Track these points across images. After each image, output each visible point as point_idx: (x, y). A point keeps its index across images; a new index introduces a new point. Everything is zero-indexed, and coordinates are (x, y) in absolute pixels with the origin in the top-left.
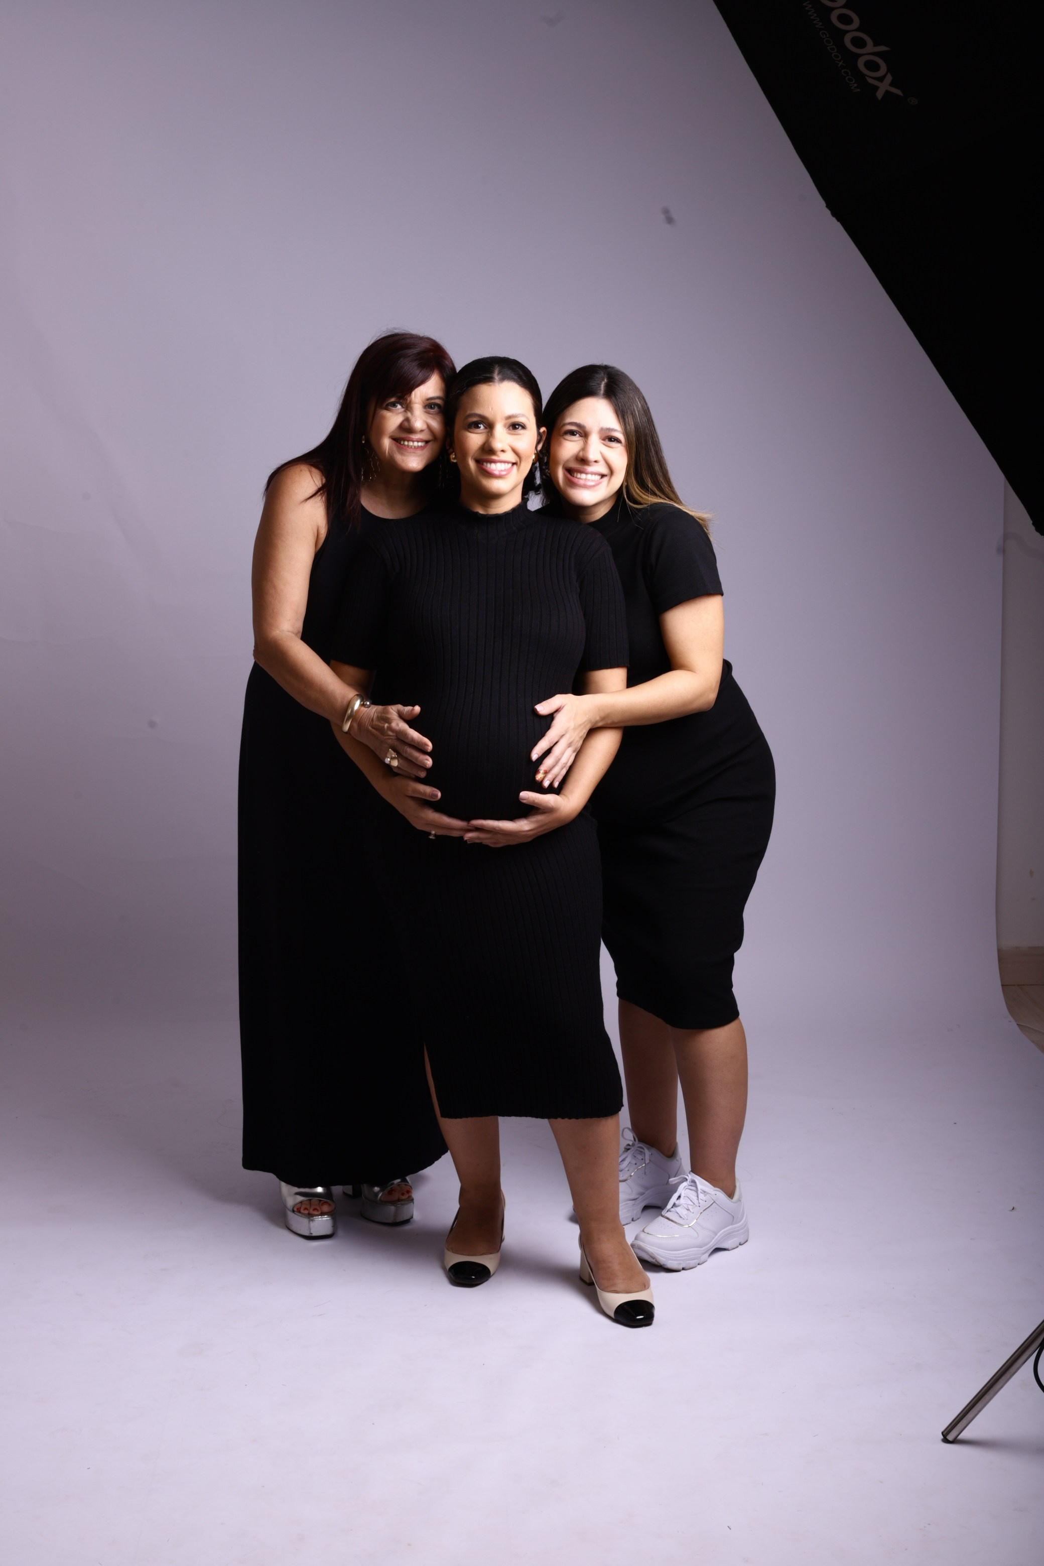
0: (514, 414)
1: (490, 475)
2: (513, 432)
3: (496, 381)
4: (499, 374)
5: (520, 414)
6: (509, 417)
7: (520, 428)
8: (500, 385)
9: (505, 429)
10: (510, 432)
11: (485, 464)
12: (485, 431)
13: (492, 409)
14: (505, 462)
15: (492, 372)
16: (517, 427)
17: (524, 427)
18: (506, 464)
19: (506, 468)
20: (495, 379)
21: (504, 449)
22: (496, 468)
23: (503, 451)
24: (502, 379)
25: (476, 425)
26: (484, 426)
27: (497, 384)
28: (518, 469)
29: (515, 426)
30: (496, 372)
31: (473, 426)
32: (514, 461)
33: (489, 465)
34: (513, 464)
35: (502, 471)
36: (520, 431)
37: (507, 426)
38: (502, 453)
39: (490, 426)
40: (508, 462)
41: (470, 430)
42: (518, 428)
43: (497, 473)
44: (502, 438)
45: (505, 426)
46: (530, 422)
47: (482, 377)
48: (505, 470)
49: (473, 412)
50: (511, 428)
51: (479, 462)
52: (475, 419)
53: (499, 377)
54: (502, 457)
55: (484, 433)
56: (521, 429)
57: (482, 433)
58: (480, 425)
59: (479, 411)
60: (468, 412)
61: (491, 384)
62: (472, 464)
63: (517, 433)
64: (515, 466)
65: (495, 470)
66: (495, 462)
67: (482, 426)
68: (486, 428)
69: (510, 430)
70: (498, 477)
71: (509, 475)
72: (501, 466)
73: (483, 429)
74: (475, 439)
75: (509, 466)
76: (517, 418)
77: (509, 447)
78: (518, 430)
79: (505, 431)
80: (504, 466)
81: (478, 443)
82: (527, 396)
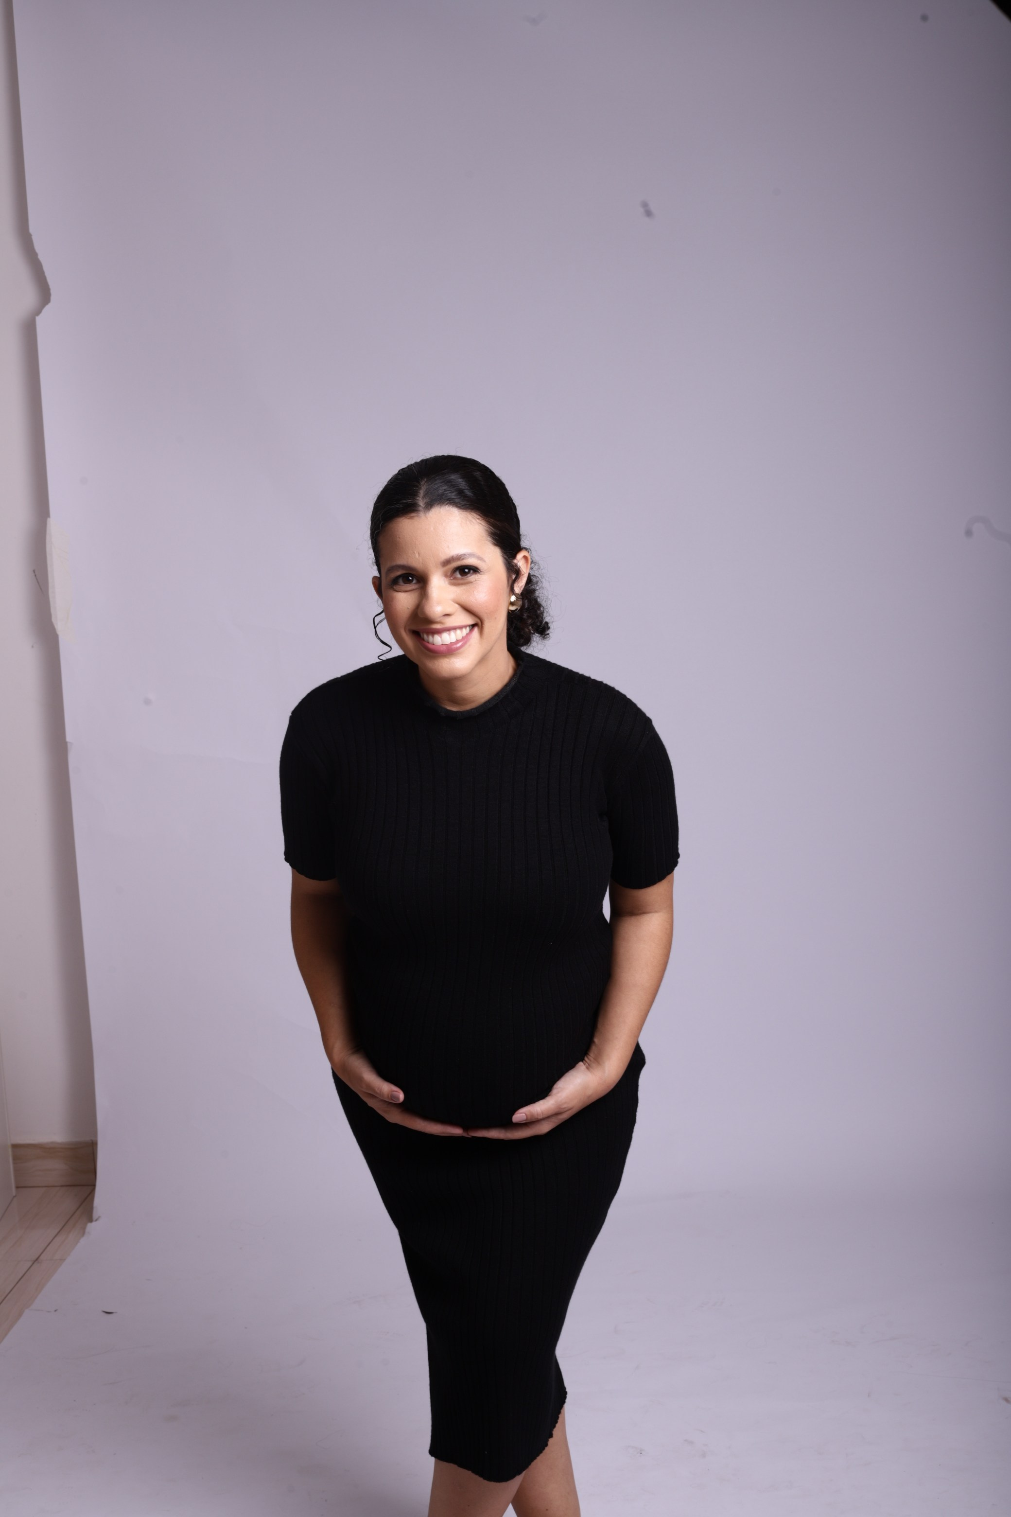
0: (455, 556)
1: (436, 653)
2: (459, 582)
4: (424, 496)
7: (472, 571)
8: (427, 514)
9: (447, 579)
11: (425, 637)
12: (418, 586)
14: (455, 628)
15: (414, 494)
16: (467, 570)
17: (475, 570)
18: (458, 631)
19: (460, 638)
20: (419, 506)
21: (448, 611)
22: (442, 641)
23: (446, 614)
24: (429, 506)
25: (404, 580)
26: (416, 579)
27: (422, 514)
28: (482, 635)
29: (461, 572)
30: (422, 493)
31: (401, 581)
33: (431, 639)
34: (472, 627)
35: (452, 644)
36: (472, 577)
37: (449, 574)
38: (446, 617)
40: (461, 628)
41: (395, 587)
42: (469, 572)
43: (444, 648)
44: (442, 595)
45: (446, 575)
46: (485, 561)
47: (401, 506)
48: (458, 641)
49: (394, 564)
50: (458, 575)
51: (417, 634)
52: (399, 573)
53: (426, 500)
54: (450, 622)
55: (416, 589)
56: (473, 574)
57: (413, 591)
58: (409, 579)
61: (413, 515)
63: (465, 581)
64: (475, 630)
65: (441, 644)
66: (439, 632)
68: (417, 583)
69: (455, 578)
70: (450, 651)
71: (467, 646)
72: (449, 634)
73: (414, 583)
74: (404, 600)
75: (465, 631)
76: (463, 559)
77: (457, 606)
78: (469, 575)
79: (447, 582)
80: (455, 633)
81: (409, 607)
82: (474, 521)
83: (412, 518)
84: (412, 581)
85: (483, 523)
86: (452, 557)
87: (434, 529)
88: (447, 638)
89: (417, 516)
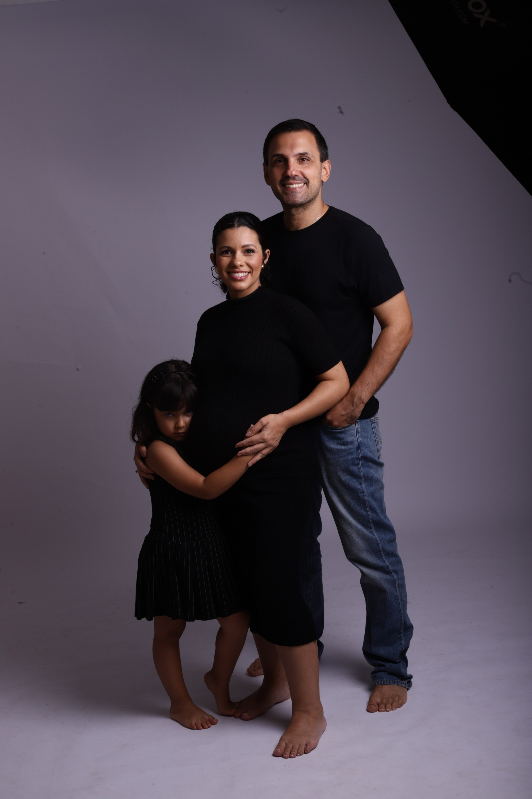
1: (236, 280)
2: (247, 255)
3: (236, 226)
4: (237, 222)
5: (250, 245)
6: (244, 246)
7: (251, 252)
8: (238, 229)
9: (242, 253)
10: (244, 254)
11: (232, 274)
12: (231, 255)
13: (234, 242)
15: (233, 221)
16: (250, 251)
17: (253, 251)
18: (244, 273)
20: (235, 225)
22: (238, 276)
23: (241, 266)
24: (239, 226)
25: (226, 252)
26: (230, 252)
27: (236, 228)
28: (252, 275)
29: (248, 251)
30: (236, 221)
31: (225, 253)
32: (248, 271)
33: (234, 274)
34: (249, 272)
35: (242, 277)
36: (252, 254)
37: (243, 252)
39: (233, 252)
40: (245, 272)
41: (223, 255)
43: (239, 278)
44: (240, 258)
45: (242, 252)
46: (256, 248)
47: (228, 225)
48: (244, 276)
49: (224, 245)
50: (246, 252)
51: (229, 273)
52: (225, 249)
53: (237, 224)
54: (242, 269)
55: (230, 256)
57: (229, 256)
58: (228, 252)
59: (227, 245)
60: (222, 246)
61: (233, 228)
62: (225, 274)
63: (249, 255)
64: (250, 274)
65: (238, 277)
66: (238, 272)
67: (230, 253)
68: (231, 253)
69: (245, 253)
70: (241, 280)
71: (247, 279)
72: (241, 274)
73: (230, 254)
74: (226, 260)
75: (247, 274)
76: (249, 246)
77: (245, 263)
78: (250, 253)
79: (242, 254)
80: (243, 274)
81: (228, 262)
82: (254, 233)
83: (232, 229)
84: (229, 253)
85: (257, 235)
86: (246, 245)
87: (240, 234)
88: (241, 275)
89: (234, 229)
